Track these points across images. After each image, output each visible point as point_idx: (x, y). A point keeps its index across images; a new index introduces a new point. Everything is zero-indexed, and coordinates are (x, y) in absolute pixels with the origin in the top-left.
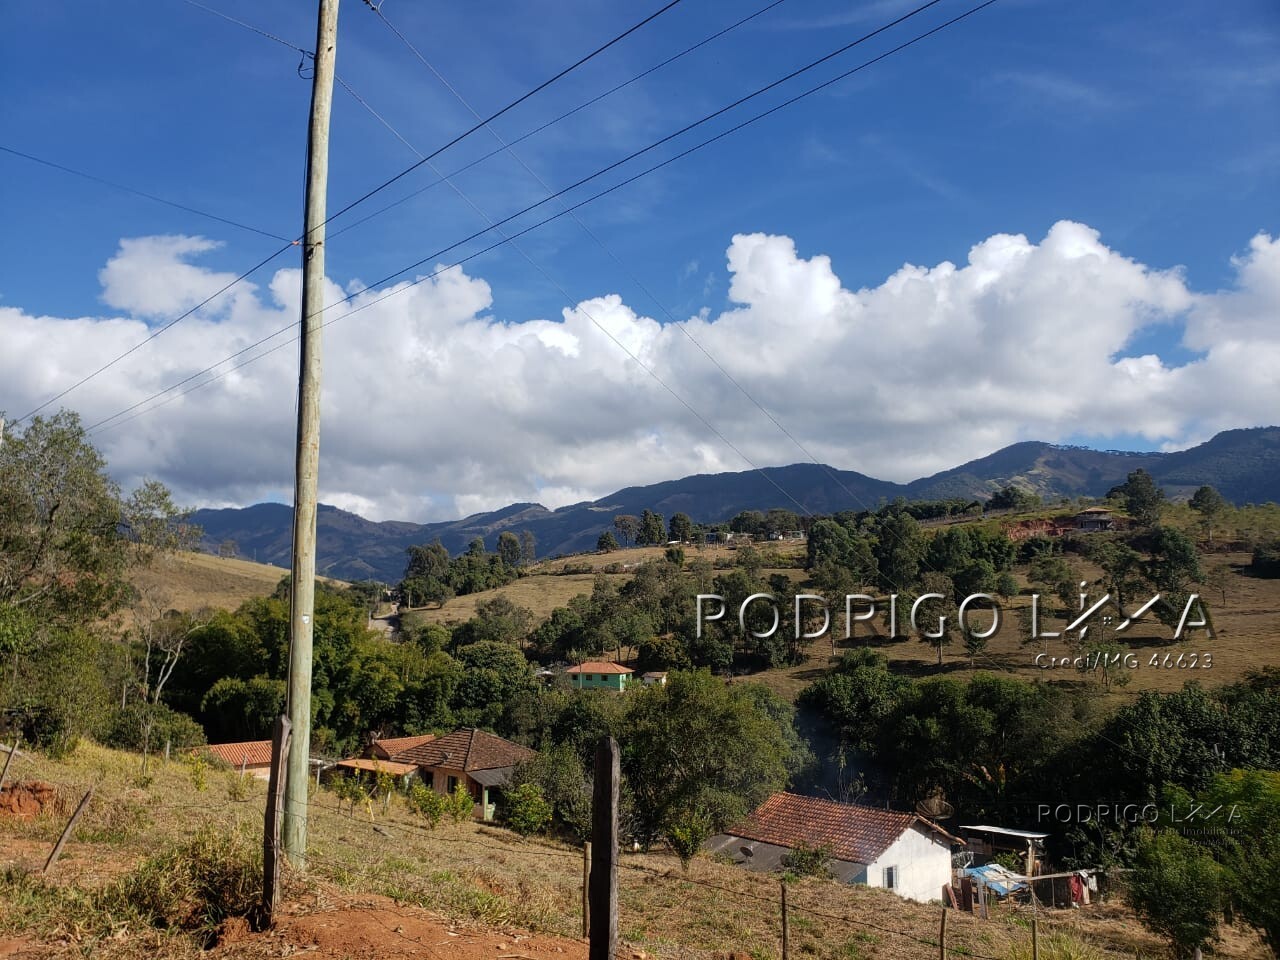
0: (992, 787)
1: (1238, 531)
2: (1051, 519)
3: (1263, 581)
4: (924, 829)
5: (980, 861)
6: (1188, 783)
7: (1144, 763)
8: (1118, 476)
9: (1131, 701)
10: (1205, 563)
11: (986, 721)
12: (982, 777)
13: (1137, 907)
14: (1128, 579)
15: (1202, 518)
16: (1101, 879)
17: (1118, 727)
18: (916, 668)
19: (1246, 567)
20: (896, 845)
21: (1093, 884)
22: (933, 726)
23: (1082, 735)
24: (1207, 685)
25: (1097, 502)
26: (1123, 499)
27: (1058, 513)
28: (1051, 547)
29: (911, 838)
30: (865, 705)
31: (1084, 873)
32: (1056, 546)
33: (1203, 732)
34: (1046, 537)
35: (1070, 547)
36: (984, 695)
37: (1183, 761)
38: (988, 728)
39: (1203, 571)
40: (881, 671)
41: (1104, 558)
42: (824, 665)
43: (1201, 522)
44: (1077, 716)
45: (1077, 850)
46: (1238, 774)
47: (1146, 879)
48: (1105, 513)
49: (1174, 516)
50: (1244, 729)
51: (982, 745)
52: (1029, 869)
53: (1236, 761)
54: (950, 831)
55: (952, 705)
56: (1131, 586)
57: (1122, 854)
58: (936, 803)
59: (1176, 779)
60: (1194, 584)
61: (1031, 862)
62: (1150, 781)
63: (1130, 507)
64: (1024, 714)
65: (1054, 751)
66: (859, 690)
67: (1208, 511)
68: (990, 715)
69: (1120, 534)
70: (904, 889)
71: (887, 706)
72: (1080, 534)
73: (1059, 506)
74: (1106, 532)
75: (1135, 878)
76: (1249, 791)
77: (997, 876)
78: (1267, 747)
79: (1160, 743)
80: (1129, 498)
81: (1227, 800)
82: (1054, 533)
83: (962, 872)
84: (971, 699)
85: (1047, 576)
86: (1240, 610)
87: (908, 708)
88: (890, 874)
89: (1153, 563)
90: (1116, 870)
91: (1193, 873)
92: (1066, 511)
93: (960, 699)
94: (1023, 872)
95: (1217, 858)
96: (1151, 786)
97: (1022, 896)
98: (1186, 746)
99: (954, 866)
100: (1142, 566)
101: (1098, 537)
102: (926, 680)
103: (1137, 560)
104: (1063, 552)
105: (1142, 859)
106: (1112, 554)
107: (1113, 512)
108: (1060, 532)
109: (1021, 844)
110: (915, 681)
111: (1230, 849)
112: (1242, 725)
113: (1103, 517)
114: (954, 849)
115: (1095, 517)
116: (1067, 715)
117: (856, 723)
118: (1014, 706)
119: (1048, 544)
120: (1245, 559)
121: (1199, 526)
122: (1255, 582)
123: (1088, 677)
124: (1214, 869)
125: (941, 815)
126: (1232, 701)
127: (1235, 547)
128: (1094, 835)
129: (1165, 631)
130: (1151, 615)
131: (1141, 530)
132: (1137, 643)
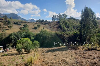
1: (13, 21)
8: (4, 16)
26: (4, 18)
31: (8, 49)
49: (8, 19)
56: (6, 25)
63: (5, 18)
67: (11, 19)
72: (0, 20)
100: (7, 23)
101: (2, 21)
106: (4, 22)
107: (3, 19)
109: (1, 47)
120: (14, 23)
122: (14, 25)
129: (9, 28)
130: (8, 27)
131: (6, 20)
132: (7, 29)
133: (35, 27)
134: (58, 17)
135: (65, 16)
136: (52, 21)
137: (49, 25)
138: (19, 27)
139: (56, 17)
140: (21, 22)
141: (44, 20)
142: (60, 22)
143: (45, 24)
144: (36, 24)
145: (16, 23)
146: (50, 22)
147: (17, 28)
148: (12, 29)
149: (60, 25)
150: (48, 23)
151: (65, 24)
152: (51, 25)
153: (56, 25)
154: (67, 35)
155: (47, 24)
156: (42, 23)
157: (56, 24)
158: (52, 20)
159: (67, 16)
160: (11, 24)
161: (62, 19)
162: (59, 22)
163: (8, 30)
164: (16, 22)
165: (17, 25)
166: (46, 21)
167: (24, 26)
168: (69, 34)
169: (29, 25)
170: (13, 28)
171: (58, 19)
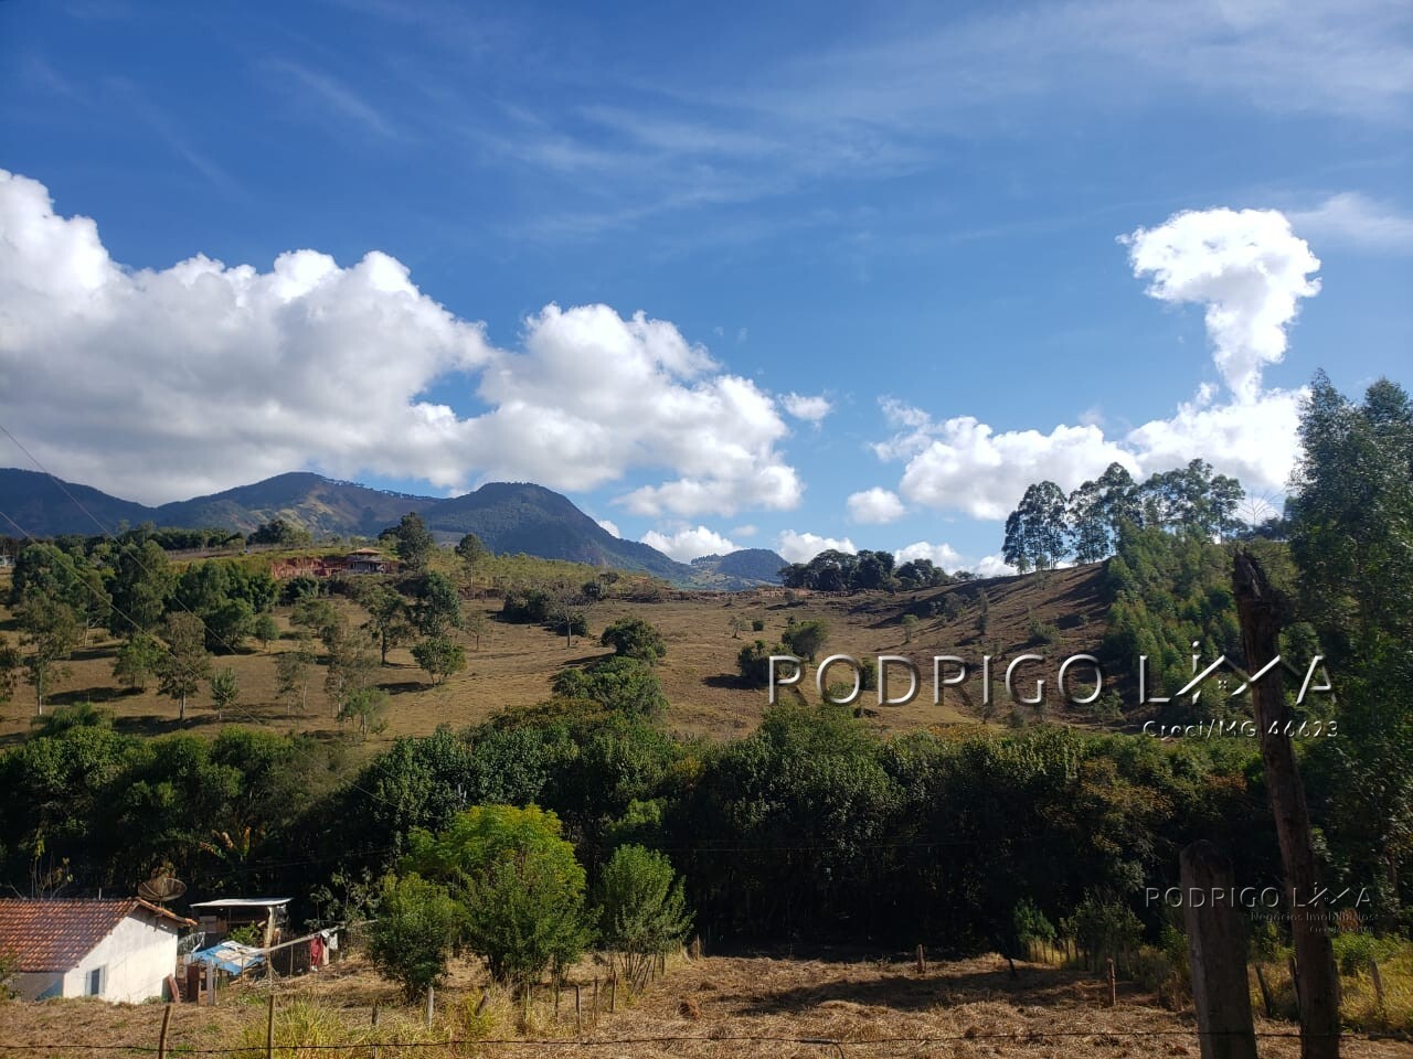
0: (233, 855)
1: (494, 578)
2: (320, 557)
3: (512, 627)
4: (147, 915)
5: (212, 941)
6: (432, 825)
7: (392, 810)
8: (391, 517)
9: (386, 749)
10: (466, 608)
11: (231, 781)
12: (221, 843)
13: (375, 958)
14: (393, 623)
15: (464, 565)
16: (343, 936)
17: (372, 777)
18: (151, 725)
19: (499, 613)
20: (108, 941)
21: (334, 943)
22: (167, 792)
23: (336, 788)
24: (458, 727)
25: (369, 543)
26: (394, 541)
27: (327, 552)
28: (317, 587)
29: (129, 928)
30: (78, 775)
31: (325, 933)
32: (322, 586)
33: (448, 775)
34: (312, 577)
35: (337, 588)
36: (232, 753)
37: (430, 804)
38: (233, 788)
39: (462, 616)
40: (104, 730)
41: (371, 601)
42: (25, 728)
43: (464, 569)
44: (332, 768)
45: (319, 911)
46: (476, 811)
47: (386, 928)
48: (376, 554)
49: (440, 563)
50: (484, 766)
51: (225, 808)
52: (268, 938)
53: (474, 799)
54: (179, 914)
55: (193, 766)
56: (396, 631)
57: (365, 907)
58: (164, 883)
59: (421, 823)
60: (454, 629)
61: (272, 930)
62: (397, 828)
63: (401, 550)
64: (276, 770)
65: (305, 807)
66: (71, 755)
67: (471, 559)
68: (237, 774)
69: (390, 576)
70: (112, 993)
71: (110, 771)
72: (349, 575)
73: (329, 545)
74: (375, 575)
75: (376, 929)
76: (485, 826)
77: (233, 955)
78: (502, 783)
79: (410, 788)
80: (400, 541)
81: (465, 837)
82: (322, 573)
83: (188, 959)
84: (217, 757)
85: (312, 618)
86: (490, 653)
87: (137, 773)
88: (96, 978)
89: (417, 608)
90: (358, 924)
91: (430, 914)
92: (336, 550)
93: (204, 758)
94: (260, 944)
95: (453, 896)
96: (399, 833)
97: (258, 971)
98: (434, 789)
99: (181, 952)
100: (407, 610)
101: (368, 579)
102: (164, 738)
103: (403, 604)
104: (330, 593)
105: (384, 909)
106: (380, 597)
107: (384, 554)
108: (328, 574)
109: (261, 913)
110: (149, 741)
111: (463, 884)
112: (484, 765)
113: (374, 559)
114: (182, 933)
115: (366, 558)
116: (321, 766)
117: (64, 797)
118: (265, 762)
119: (313, 585)
120: (499, 605)
121: (462, 573)
122: (504, 627)
123: (347, 725)
124: (446, 906)
125: (169, 895)
126: (476, 741)
127: (492, 593)
128: (340, 892)
129: (424, 676)
130: (411, 659)
131: (409, 574)
132: (396, 688)
133: (745, 658)
134: (1095, 510)
135: (1209, 495)
136: (1013, 570)
137: (951, 632)
138: (545, 660)
139: (1059, 510)
140: (591, 593)
141: (887, 559)
142: (1118, 582)
143: (897, 621)
144: (780, 618)
145: (523, 602)
146: (971, 588)
147: (519, 670)
148: (454, 683)
149: (1115, 631)
150: (941, 597)
151: (1189, 615)
152: (980, 625)
153: (1065, 623)
154: (1146, 778)
155: (922, 609)
156: (861, 597)
157: (1054, 612)
158: (1012, 552)
159: (1229, 490)
160: (454, 624)
161: (1155, 543)
162: (1098, 588)
163: (407, 697)
164: (526, 594)
165: (536, 629)
166: (924, 565)
167: (612, 649)
168: (1180, 767)
169: (678, 636)
170: (470, 666)
171: (1091, 540)
